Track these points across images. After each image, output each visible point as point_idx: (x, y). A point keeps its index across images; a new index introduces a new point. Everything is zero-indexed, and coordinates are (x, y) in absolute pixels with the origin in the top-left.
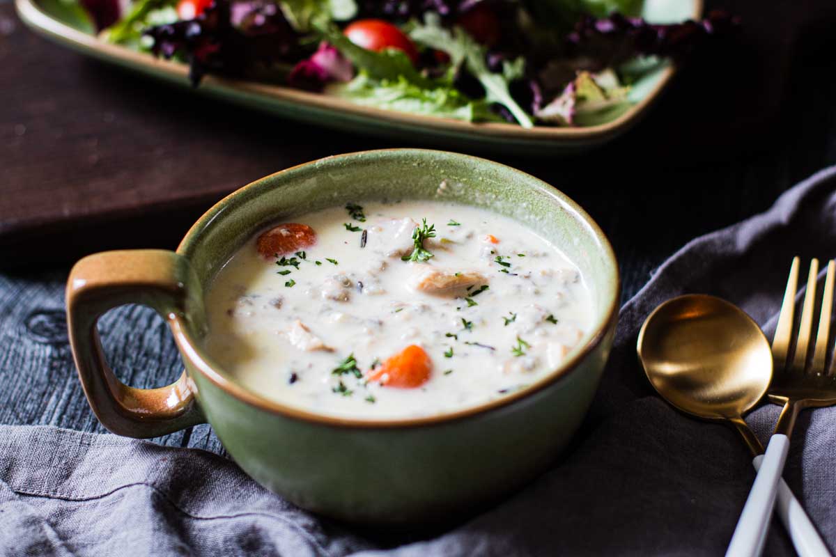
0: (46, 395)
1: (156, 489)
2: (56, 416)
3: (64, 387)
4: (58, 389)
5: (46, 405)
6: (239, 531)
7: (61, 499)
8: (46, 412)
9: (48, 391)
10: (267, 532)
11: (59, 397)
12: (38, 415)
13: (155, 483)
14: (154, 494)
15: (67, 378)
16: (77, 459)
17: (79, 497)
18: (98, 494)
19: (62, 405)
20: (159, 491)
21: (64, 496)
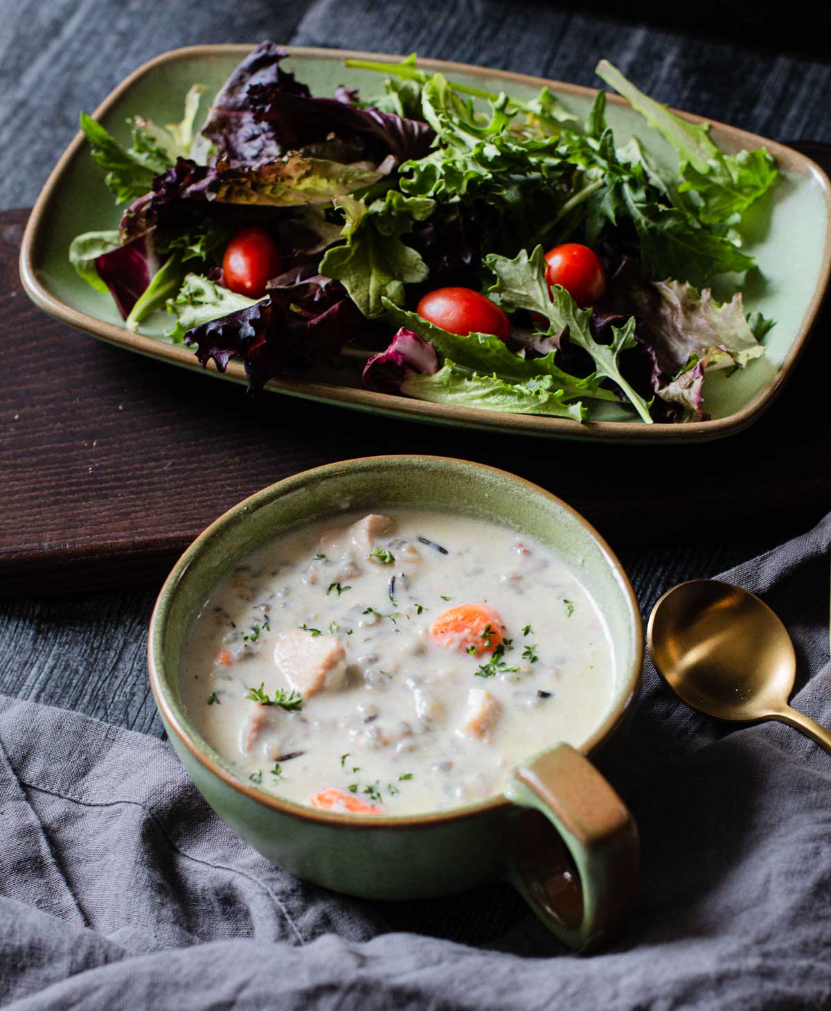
0: (28, 665)
1: (152, 815)
2: (34, 692)
3: (48, 656)
4: (42, 659)
5: (26, 677)
6: (216, 884)
7: (72, 800)
8: (24, 687)
9: (30, 662)
10: (242, 894)
11: (40, 669)
12: (15, 690)
13: (153, 808)
14: (148, 820)
15: (53, 646)
16: (99, 755)
17: (88, 802)
18: (105, 802)
19: (42, 681)
20: (154, 818)
21: (76, 797)
